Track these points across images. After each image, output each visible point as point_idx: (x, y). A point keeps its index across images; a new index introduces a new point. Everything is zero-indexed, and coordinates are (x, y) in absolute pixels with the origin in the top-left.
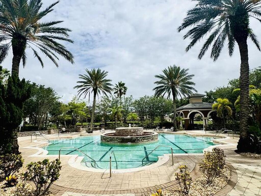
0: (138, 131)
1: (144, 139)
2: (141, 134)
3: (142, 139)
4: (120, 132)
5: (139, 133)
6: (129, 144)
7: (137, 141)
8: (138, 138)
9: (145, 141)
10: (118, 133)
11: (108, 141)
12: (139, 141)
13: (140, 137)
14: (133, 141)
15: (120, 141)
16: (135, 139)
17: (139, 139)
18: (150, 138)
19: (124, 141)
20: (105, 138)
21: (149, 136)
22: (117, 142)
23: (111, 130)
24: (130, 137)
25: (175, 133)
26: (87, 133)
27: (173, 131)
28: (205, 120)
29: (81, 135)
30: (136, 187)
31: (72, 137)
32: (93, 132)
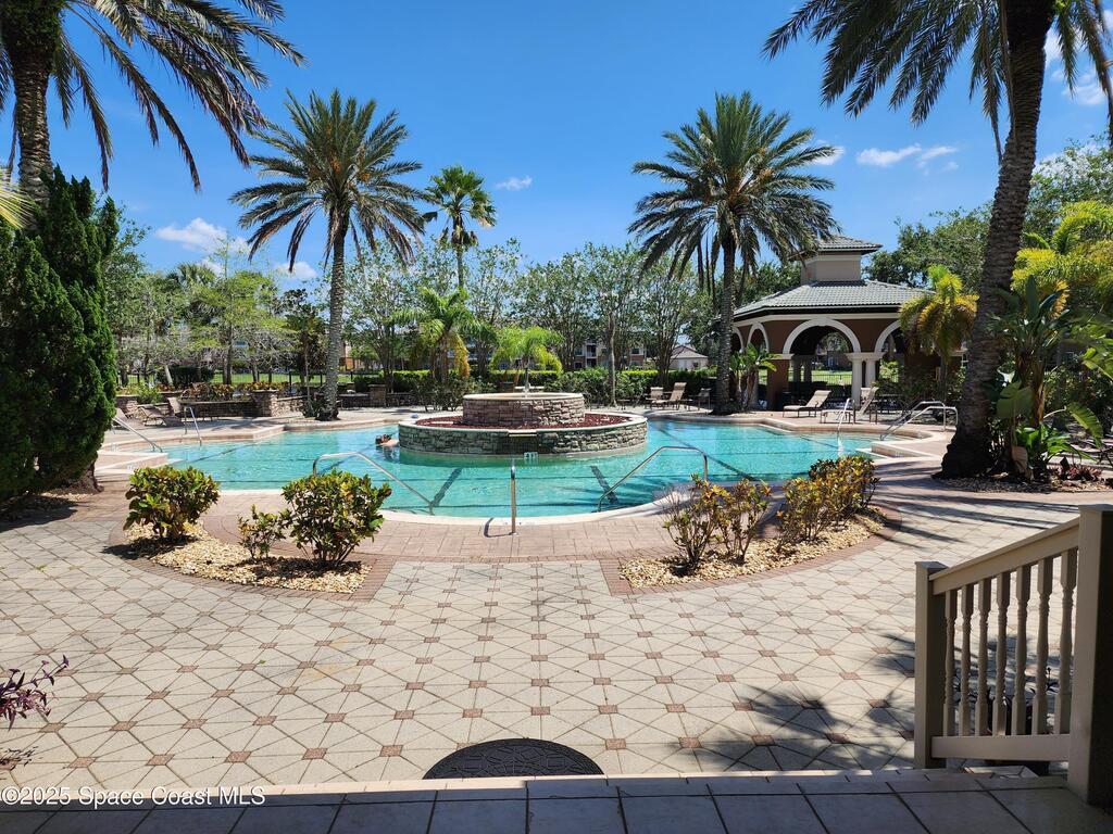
0: (565, 410)
1: (588, 438)
2: (576, 420)
3: (584, 439)
4: (487, 411)
5: (567, 415)
6: (532, 455)
7: (563, 446)
8: (567, 437)
9: (596, 450)
10: (475, 415)
11: (439, 449)
12: (568, 448)
13: (576, 432)
14: (545, 447)
15: (490, 446)
16: (555, 439)
17: (569, 440)
18: (614, 436)
19: (507, 448)
20: (422, 435)
21: (613, 429)
22: (480, 449)
23: (423, 409)
24: (534, 431)
25: (718, 422)
26: (312, 422)
27: (710, 414)
28: (864, 364)
29: (285, 429)
30: (596, 550)
31: (251, 436)
32: (341, 414)
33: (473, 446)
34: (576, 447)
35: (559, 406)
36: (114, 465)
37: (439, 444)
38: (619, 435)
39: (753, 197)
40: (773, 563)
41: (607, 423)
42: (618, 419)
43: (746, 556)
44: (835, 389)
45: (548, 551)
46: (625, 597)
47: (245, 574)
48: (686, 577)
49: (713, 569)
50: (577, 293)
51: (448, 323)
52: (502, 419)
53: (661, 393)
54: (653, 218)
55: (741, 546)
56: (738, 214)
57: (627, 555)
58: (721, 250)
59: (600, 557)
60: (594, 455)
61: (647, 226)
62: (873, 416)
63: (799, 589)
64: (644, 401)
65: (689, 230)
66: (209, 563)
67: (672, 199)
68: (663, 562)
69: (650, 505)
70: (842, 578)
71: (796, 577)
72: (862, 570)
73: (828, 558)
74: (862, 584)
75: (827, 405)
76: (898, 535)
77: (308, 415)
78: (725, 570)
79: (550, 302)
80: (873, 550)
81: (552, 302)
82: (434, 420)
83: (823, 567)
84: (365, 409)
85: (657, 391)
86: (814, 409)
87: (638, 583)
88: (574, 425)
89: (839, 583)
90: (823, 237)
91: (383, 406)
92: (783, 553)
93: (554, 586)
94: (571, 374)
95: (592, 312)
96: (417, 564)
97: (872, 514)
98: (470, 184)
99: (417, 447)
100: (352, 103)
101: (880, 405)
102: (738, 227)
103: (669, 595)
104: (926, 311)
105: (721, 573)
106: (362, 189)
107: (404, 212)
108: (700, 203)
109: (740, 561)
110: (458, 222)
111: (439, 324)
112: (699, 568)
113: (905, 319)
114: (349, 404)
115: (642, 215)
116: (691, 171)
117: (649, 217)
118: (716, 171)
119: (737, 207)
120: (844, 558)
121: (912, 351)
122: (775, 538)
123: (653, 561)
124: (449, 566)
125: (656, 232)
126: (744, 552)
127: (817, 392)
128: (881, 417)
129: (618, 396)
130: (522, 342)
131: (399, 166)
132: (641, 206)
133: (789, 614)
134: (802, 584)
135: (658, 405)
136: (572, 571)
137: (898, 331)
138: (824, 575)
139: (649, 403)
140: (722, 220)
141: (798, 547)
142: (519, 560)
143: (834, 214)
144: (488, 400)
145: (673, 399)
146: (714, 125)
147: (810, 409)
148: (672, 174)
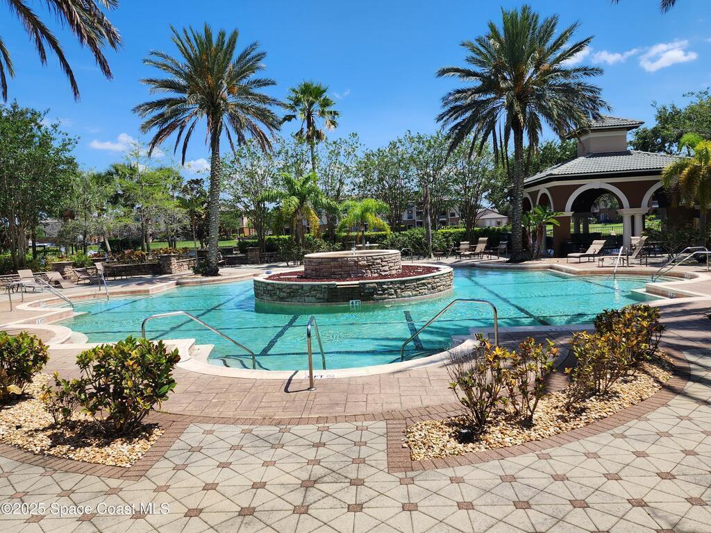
0: (384, 263)
1: (403, 287)
2: (394, 272)
3: (399, 288)
4: (321, 266)
5: (386, 268)
6: (355, 303)
7: (381, 294)
8: (385, 286)
9: (409, 296)
10: (313, 270)
11: (282, 299)
12: (386, 296)
13: (392, 283)
14: (367, 296)
15: (321, 296)
16: (374, 288)
17: (386, 289)
18: (424, 284)
19: (336, 299)
20: (269, 288)
21: (423, 279)
22: (314, 299)
23: (285, 264)
24: (357, 282)
25: (514, 268)
26: (200, 278)
27: (507, 262)
28: (633, 218)
29: (177, 284)
30: (387, 407)
31: (148, 291)
32: (221, 271)
33: (308, 296)
34: (392, 295)
35: (379, 261)
36: (22, 321)
37: (282, 294)
38: (429, 283)
39: (535, 87)
40: (563, 425)
41: (420, 273)
42: (429, 270)
43: (535, 416)
44: (608, 238)
45: (339, 410)
46: (402, 475)
47: (43, 441)
48: (471, 445)
49: (499, 435)
50: (401, 172)
51: (303, 199)
52: (334, 273)
53: (467, 246)
54: (456, 110)
55: (529, 407)
56: (524, 103)
57: (416, 413)
58: (512, 132)
59: (388, 416)
60: (407, 301)
61: (450, 117)
62: (644, 260)
63: (592, 463)
64: (454, 253)
65: (484, 118)
66: (18, 427)
67: (470, 93)
68: (449, 425)
69: (445, 354)
70: (640, 447)
71: (589, 444)
72: (660, 434)
73: (622, 418)
74: (664, 456)
75: (603, 252)
76: (691, 387)
77: (196, 272)
78: (514, 436)
79: (381, 180)
80: (666, 405)
81: (382, 180)
82: (284, 274)
83: (617, 431)
84: (243, 266)
85: (465, 245)
86: (593, 255)
87: (420, 454)
88: (392, 276)
89: (638, 454)
90: (595, 118)
91: (257, 263)
92: (574, 410)
93: (332, 459)
94: (397, 234)
95: (413, 186)
96: (208, 427)
97: (658, 362)
98: (318, 93)
99: (267, 298)
100: (222, 35)
101: (647, 251)
102: (524, 112)
103: (450, 472)
104: (686, 171)
105: (507, 439)
106: (231, 100)
107: (263, 115)
108: (493, 96)
109: (528, 423)
110: (310, 124)
111: (295, 200)
112: (486, 432)
113: (666, 179)
114: (232, 262)
115: (447, 108)
116: (485, 70)
117: (452, 109)
118: (505, 69)
119: (522, 95)
120: (639, 418)
121: (674, 205)
122: (564, 392)
123: (438, 424)
124: (237, 430)
125: (459, 120)
126: (532, 412)
127: (595, 241)
128: (650, 260)
129: (434, 249)
130: (358, 211)
131: (259, 81)
132: (445, 101)
133: (584, 505)
134: (596, 456)
135: (466, 256)
136: (356, 437)
137: (661, 189)
138: (619, 441)
139: (459, 254)
140: (510, 107)
141: (588, 403)
142: (308, 421)
143: (603, 96)
144: (322, 258)
145: (478, 250)
146: (502, 33)
147: (589, 256)
148: (468, 74)
